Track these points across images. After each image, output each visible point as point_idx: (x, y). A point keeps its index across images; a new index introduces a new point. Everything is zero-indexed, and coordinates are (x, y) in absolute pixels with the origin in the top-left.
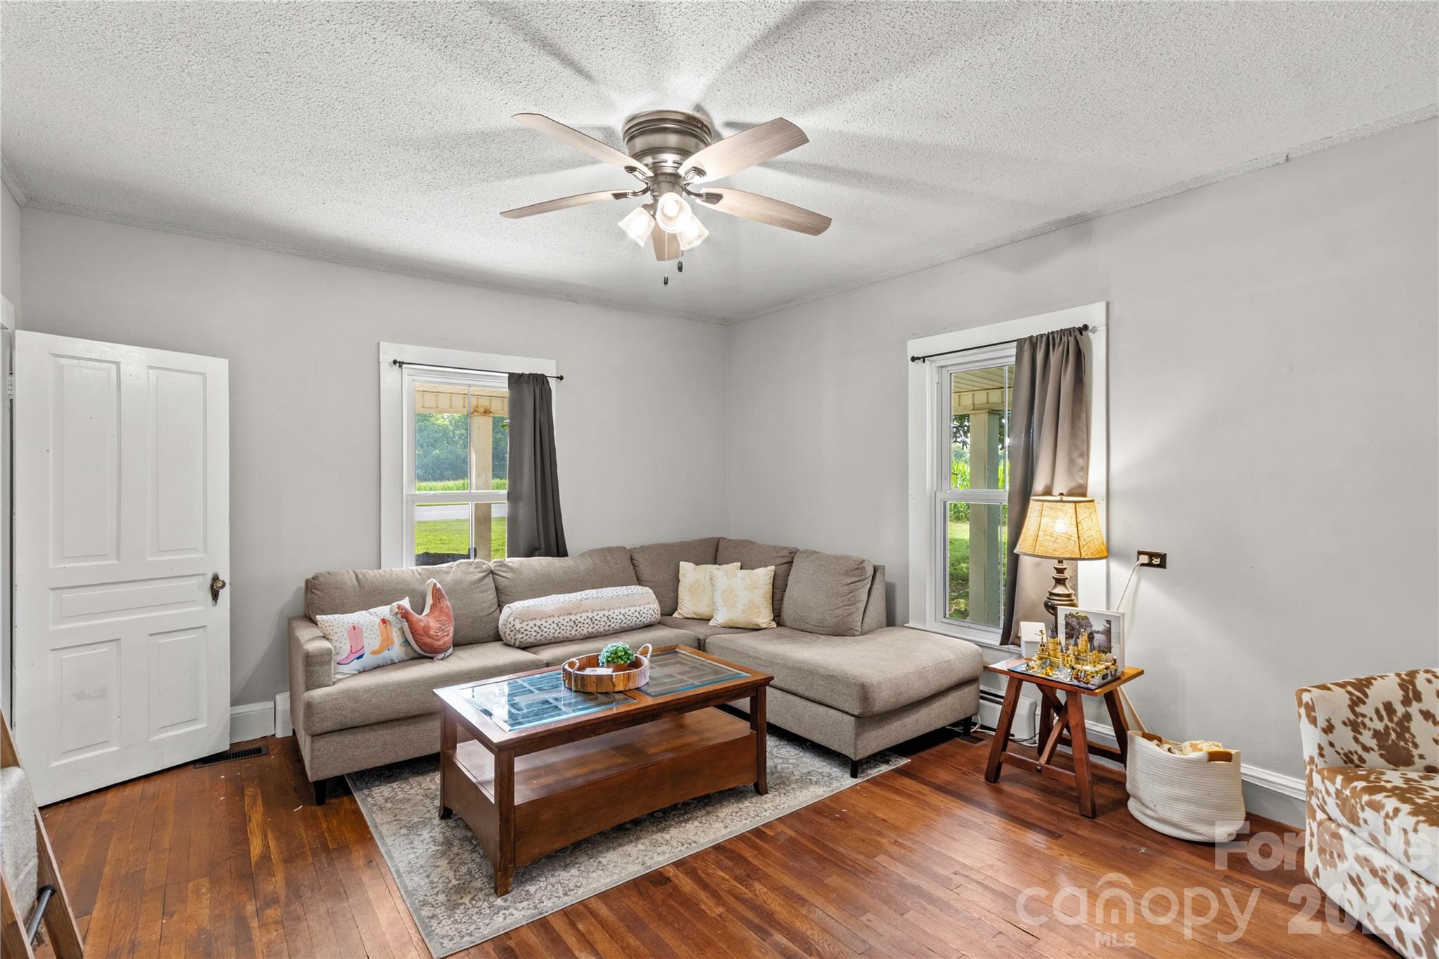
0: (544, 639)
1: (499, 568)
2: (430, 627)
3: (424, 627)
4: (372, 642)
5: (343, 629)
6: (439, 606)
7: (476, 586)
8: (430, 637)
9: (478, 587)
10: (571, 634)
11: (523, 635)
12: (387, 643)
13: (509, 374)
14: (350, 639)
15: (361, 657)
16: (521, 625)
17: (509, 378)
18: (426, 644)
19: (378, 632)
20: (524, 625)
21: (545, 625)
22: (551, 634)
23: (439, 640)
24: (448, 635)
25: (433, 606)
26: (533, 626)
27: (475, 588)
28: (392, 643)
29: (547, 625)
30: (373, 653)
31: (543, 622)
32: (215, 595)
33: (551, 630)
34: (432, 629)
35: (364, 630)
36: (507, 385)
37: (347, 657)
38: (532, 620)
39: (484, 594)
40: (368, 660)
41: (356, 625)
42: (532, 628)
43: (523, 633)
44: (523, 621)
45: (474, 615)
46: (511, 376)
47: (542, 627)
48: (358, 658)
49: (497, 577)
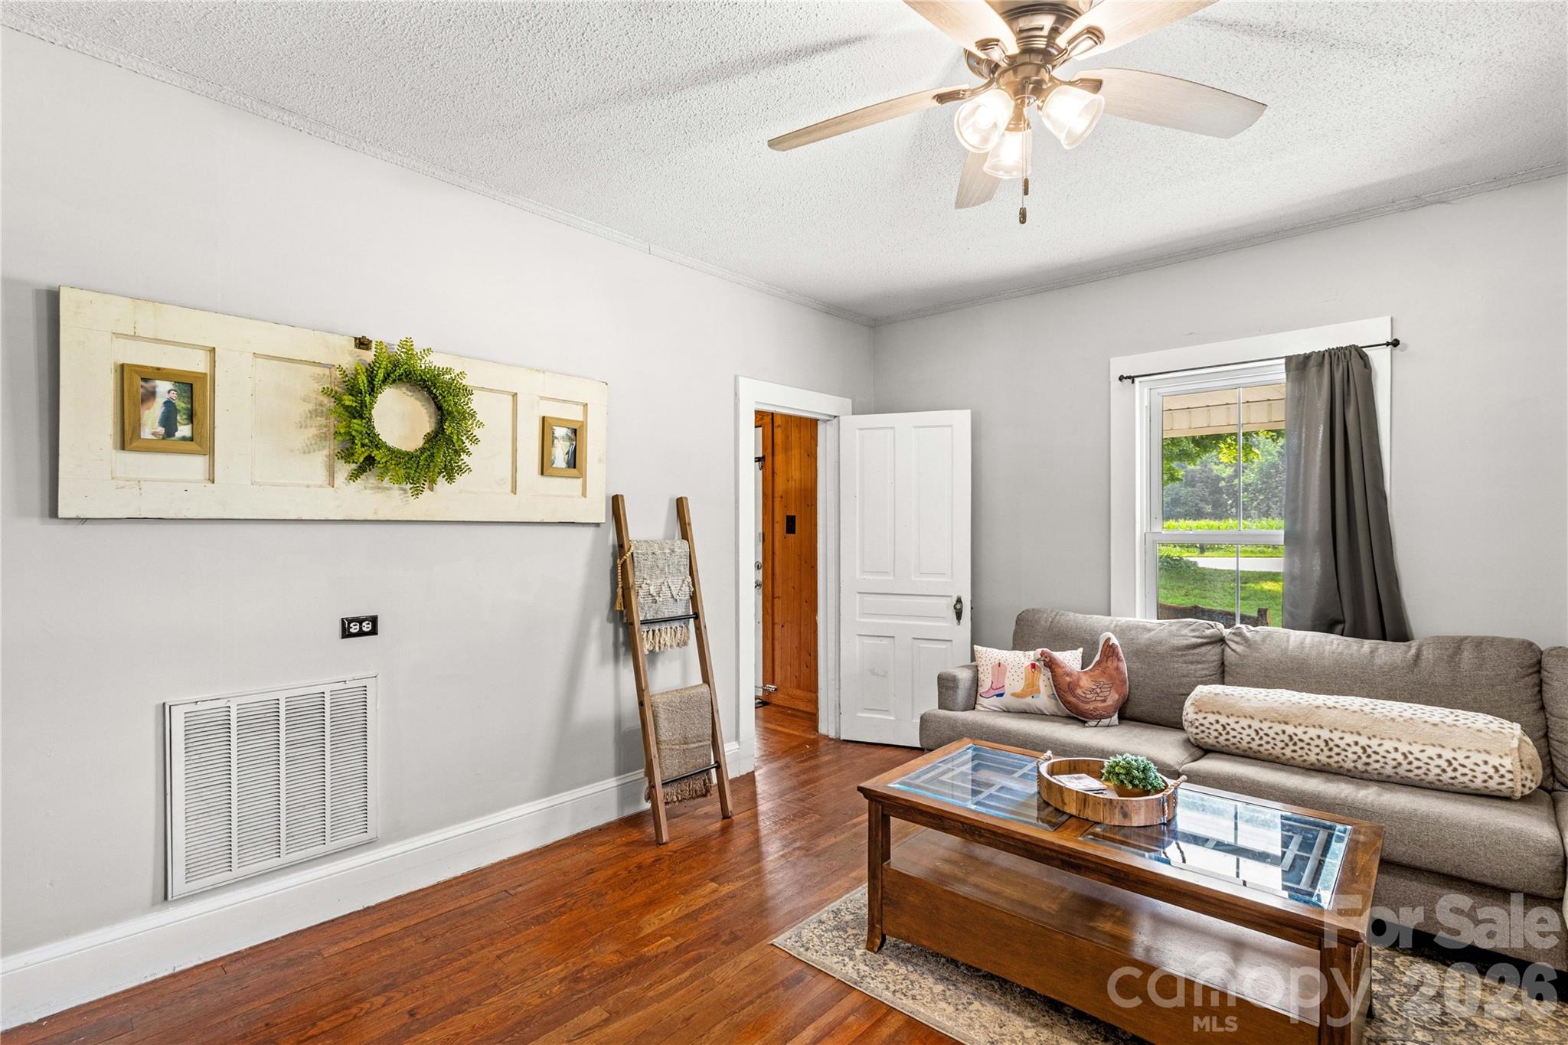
0: (1232, 747)
1: (1232, 637)
2: (1079, 686)
3: (1069, 683)
4: (1014, 683)
5: (988, 663)
6: (1104, 664)
7: (1180, 653)
8: (1075, 696)
9: (1182, 655)
10: (1283, 754)
11: (1198, 731)
12: (1031, 689)
13: (1286, 357)
14: (993, 675)
15: (1001, 695)
16: (1195, 716)
17: (1286, 364)
18: (1069, 703)
19: (1023, 675)
20: (1200, 716)
21: (1233, 725)
22: (1244, 743)
23: (1087, 703)
24: (1104, 701)
25: (1098, 663)
26: (1213, 722)
27: (1178, 656)
28: (1038, 691)
29: (1238, 727)
30: (1014, 695)
31: (1231, 721)
32: (959, 615)
33: (1243, 734)
34: (1081, 688)
35: (1009, 668)
36: (1284, 376)
37: (987, 692)
38: (1214, 713)
39: (1192, 667)
40: (1008, 700)
41: (1002, 662)
42: (1211, 724)
43: (1197, 728)
44: (1200, 711)
45: (1165, 690)
46: (1289, 359)
47: (1228, 728)
48: (998, 695)
49: (1228, 649)
